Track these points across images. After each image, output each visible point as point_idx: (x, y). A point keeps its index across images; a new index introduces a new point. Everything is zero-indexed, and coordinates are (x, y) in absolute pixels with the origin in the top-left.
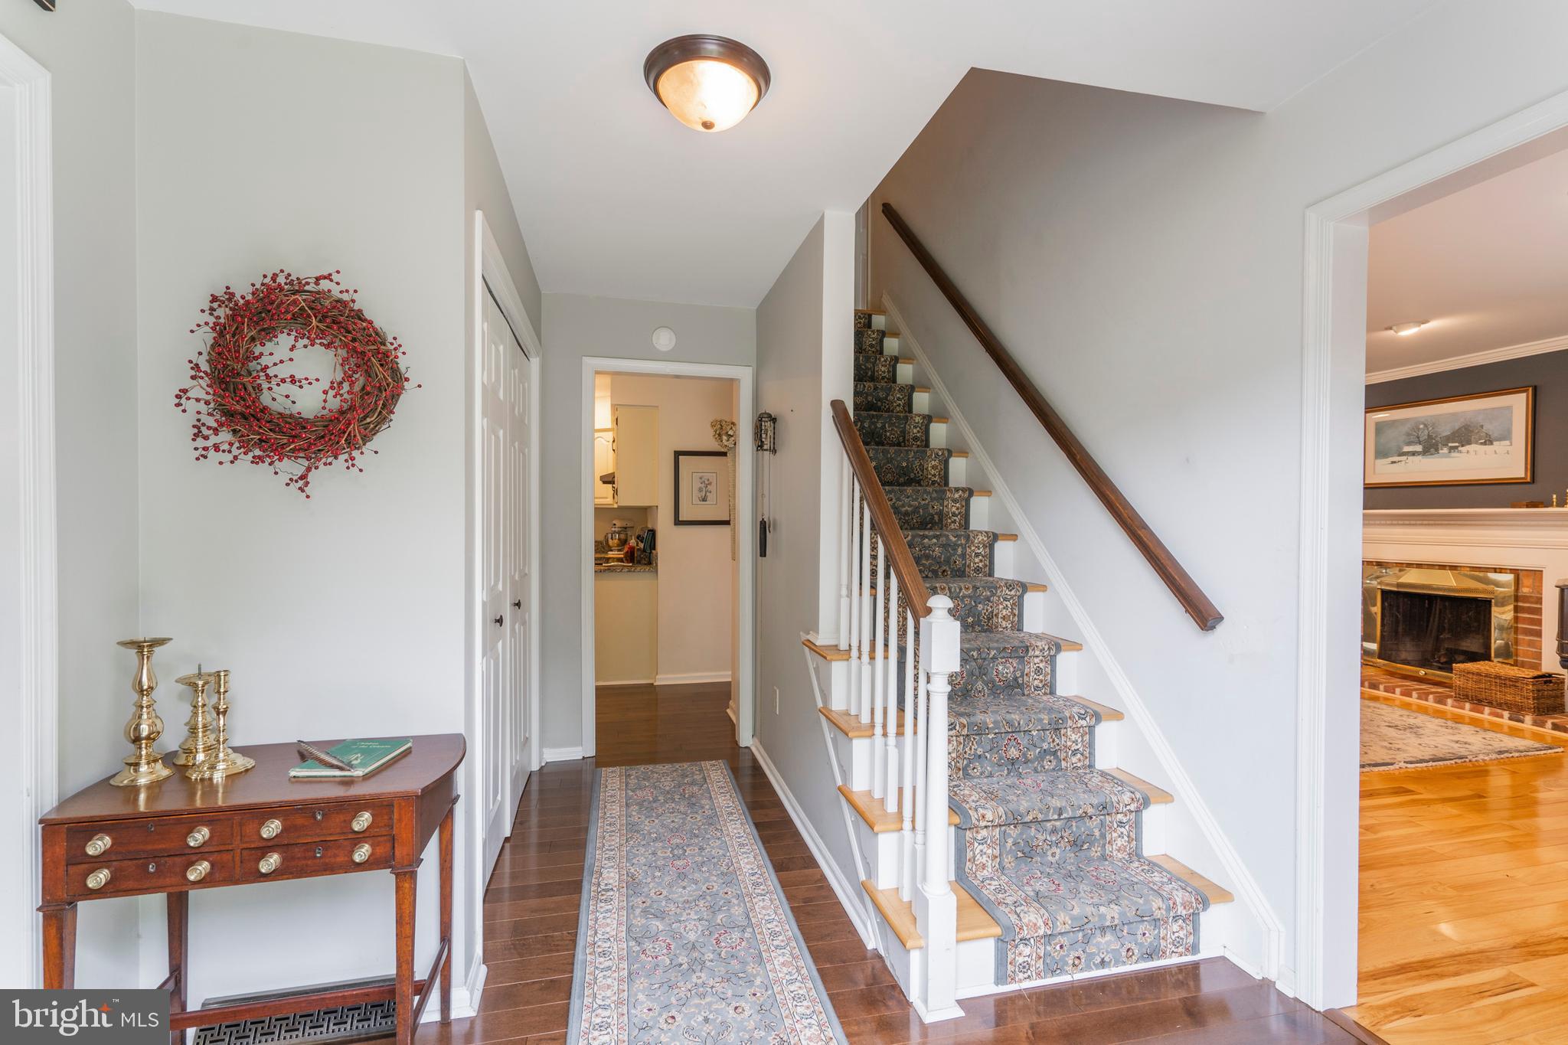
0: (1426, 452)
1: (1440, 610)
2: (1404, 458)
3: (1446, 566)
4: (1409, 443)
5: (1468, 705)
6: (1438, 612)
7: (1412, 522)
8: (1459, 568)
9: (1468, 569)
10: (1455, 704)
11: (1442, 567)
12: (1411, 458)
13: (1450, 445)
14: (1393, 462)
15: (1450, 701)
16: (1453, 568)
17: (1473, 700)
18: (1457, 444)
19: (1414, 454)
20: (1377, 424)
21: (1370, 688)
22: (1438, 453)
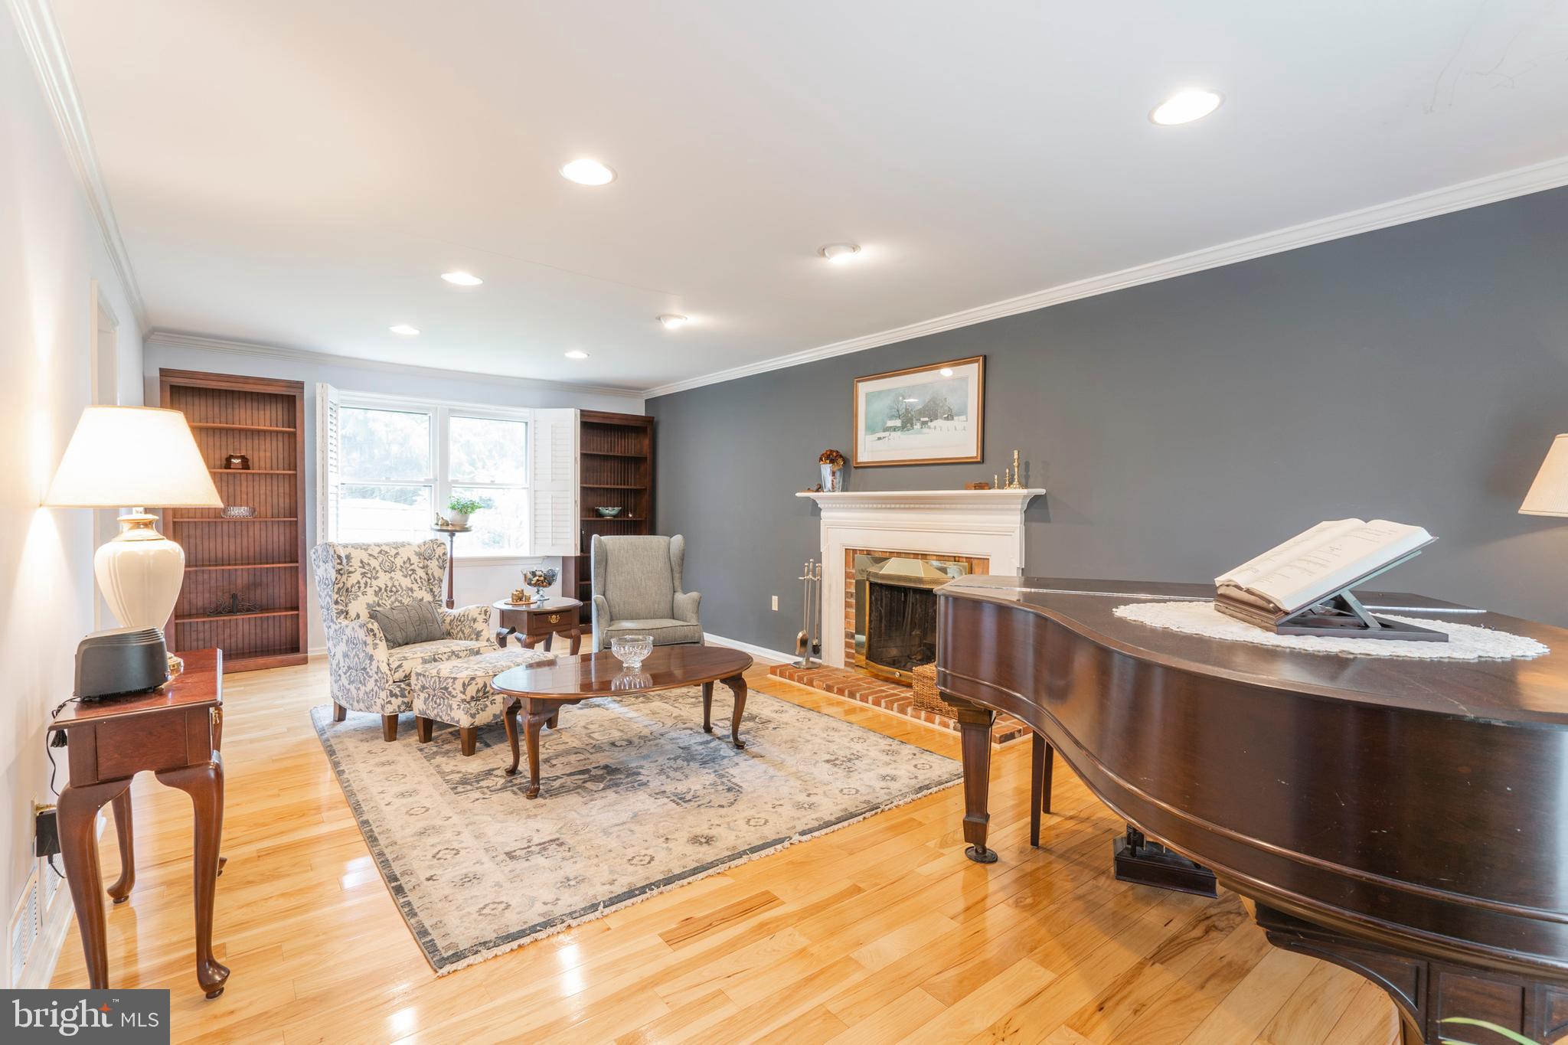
0: (903, 428)
1: (913, 604)
2: (887, 433)
3: (918, 554)
4: (891, 417)
5: (923, 714)
6: (911, 605)
7: (893, 506)
8: (928, 557)
9: (935, 558)
10: (914, 713)
11: (916, 556)
12: (893, 434)
13: (922, 419)
14: (879, 439)
15: (910, 710)
16: (924, 556)
17: (927, 708)
18: (927, 419)
19: (895, 429)
20: (867, 394)
21: (849, 697)
22: (913, 428)
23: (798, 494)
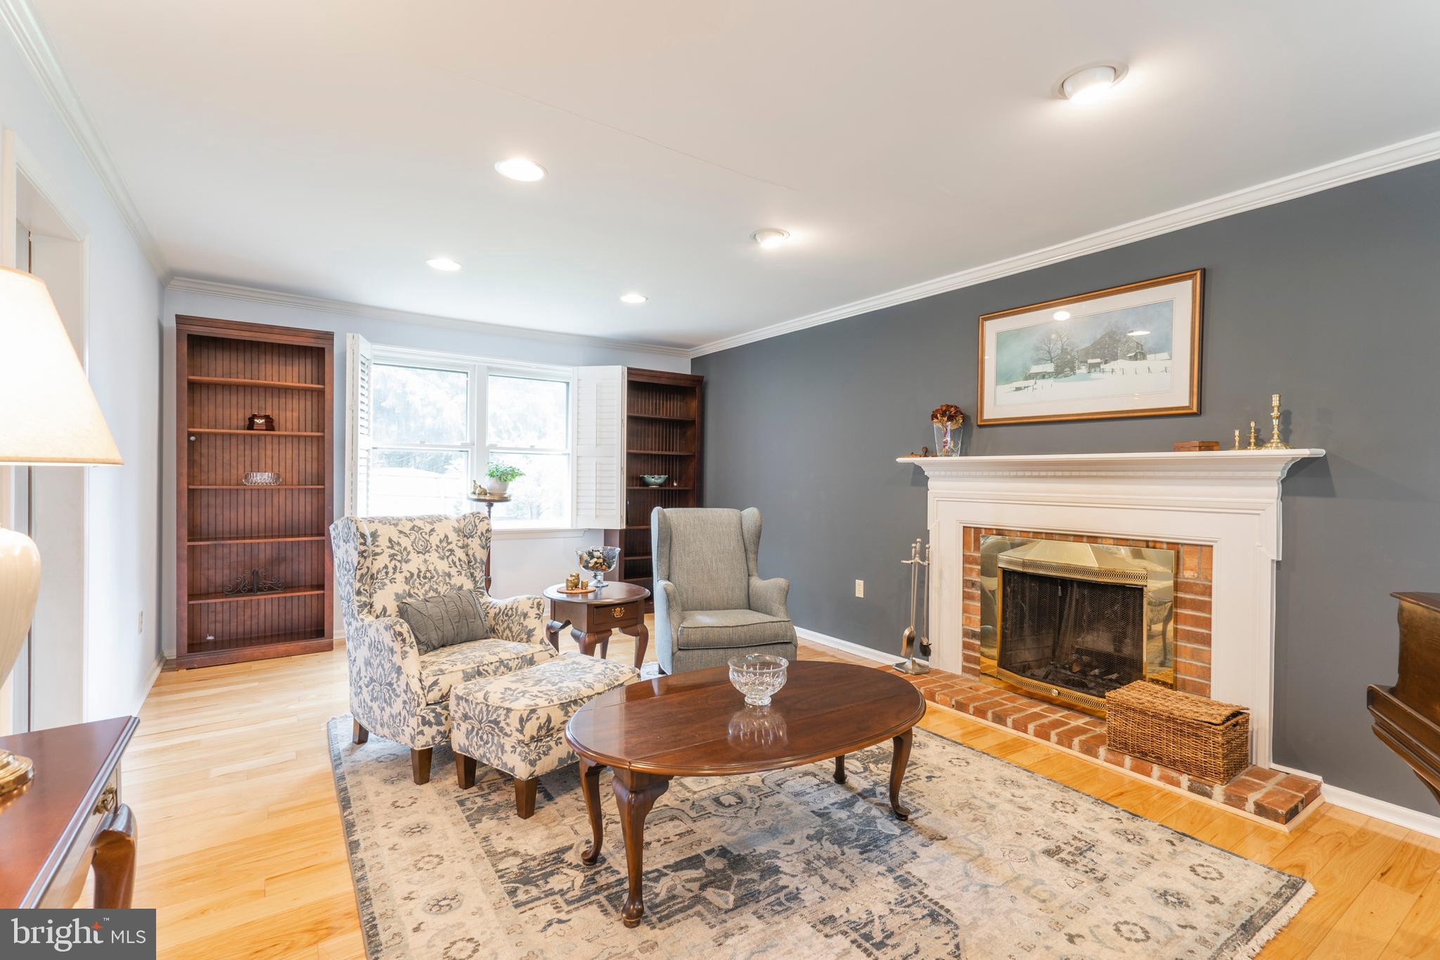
0: (1058, 373)
1: (1077, 600)
2: (1031, 382)
3: (1082, 536)
4: (1038, 361)
5: (1128, 760)
6: (1074, 603)
7: (1043, 474)
8: (1100, 540)
9: (1111, 541)
10: (1110, 757)
11: (1078, 538)
12: (1040, 382)
13: (1090, 361)
14: (1018, 389)
15: (1102, 751)
16: (1093, 539)
17: (1134, 752)
18: (1098, 360)
19: (1043, 376)
20: (998, 335)
21: (994, 721)
22: (1074, 374)
23: (899, 460)
